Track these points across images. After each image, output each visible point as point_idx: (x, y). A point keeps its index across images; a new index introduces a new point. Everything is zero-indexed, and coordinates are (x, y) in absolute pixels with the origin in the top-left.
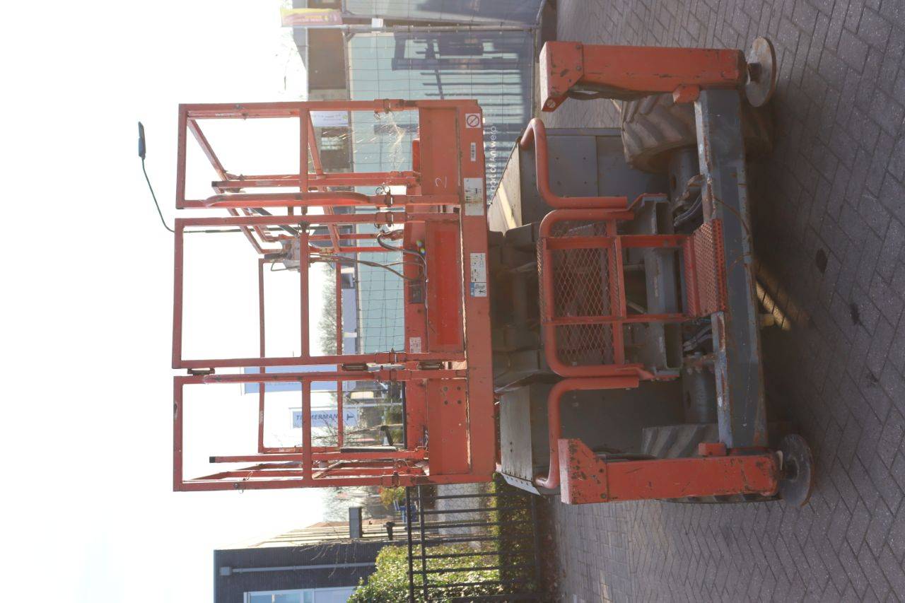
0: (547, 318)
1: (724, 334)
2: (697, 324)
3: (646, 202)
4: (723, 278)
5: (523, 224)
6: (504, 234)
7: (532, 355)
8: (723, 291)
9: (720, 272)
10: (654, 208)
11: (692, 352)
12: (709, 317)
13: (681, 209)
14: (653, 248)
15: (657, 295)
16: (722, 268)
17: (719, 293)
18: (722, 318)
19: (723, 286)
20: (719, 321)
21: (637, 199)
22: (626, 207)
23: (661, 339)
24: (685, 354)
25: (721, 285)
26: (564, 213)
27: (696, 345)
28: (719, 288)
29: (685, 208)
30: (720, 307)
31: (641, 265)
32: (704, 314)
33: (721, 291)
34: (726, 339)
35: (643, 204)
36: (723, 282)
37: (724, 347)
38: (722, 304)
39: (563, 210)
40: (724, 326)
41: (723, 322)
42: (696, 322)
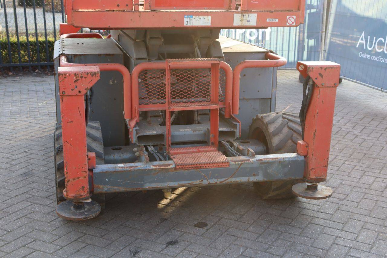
0: (171, 62)
1: (162, 168)
2: (165, 154)
3: (236, 125)
4: (195, 167)
5: (224, 53)
6: (217, 40)
7: (144, 55)
8: (188, 167)
9: (198, 166)
10: (232, 130)
11: (147, 150)
12: (170, 159)
13: (232, 145)
14: (209, 128)
15: (181, 130)
16: (200, 167)
17: (186, 165)
18: (171, 166)
19: (190, 168)
20: (170, 165)
21: (238, 120)
22: (232, 113)
23: (154, 133)
24: (146, 147)
25: (190, 166)
26: (231, 76)
27: (152, 152)
28: (189, 165)
29: (232, 147)
30: (178, 166)
31: (197, 122)
32: (172, 157)
33: (187, 166)
34: (158, 169)
35: (235, 123)
36: (193, 167)
37: (154, 168)
38: (179, 167)
39: (232, 76)
40: (167, 167)
41: (169, 167)
42: (165, 152)
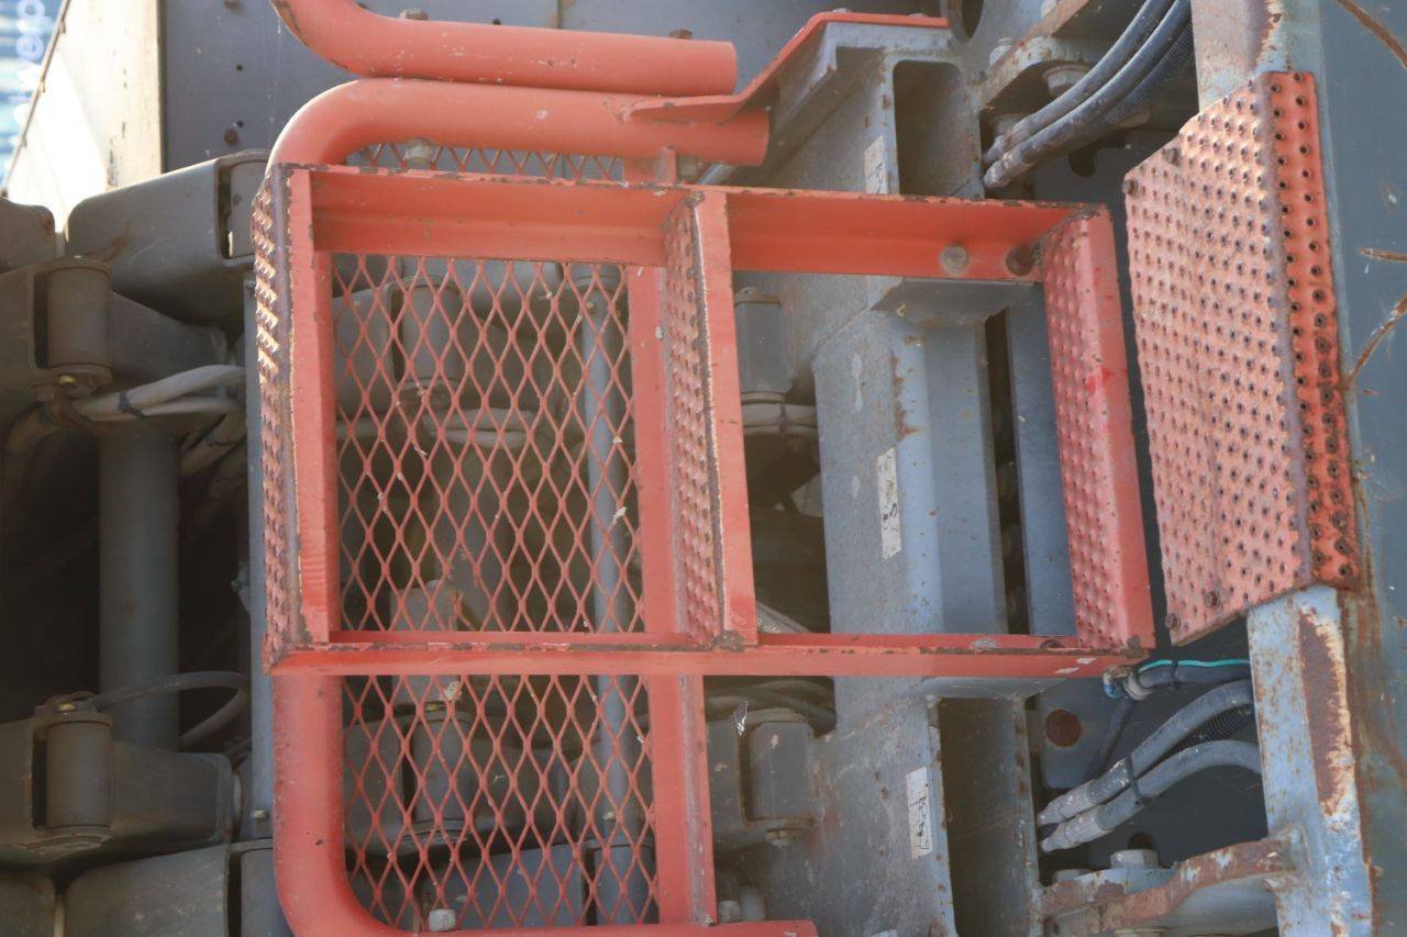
1: (1345, 719)
3: (842, 53)
4: (1327, 397)
6: (61, 225)
7: (201, 875)
8: (1332, 469)
9: (1313, 370)
10: (886, 88)
12: (1231, 637)
14: (878, 285)
15: (891, 542)
16: (1322, 346)
17: (1312, 481)
18: (1327, 625)
19: (1332, 446)
20: (1310, 642)
21: (802, 33)
22: (727, 91)
23: (921, 785)
25: (1320, 445)
27: (1126, 808)
28: (1310, 457)
30: (1320, 559)
31: (795, 411)
32: (1194, 622)
33: (1322, 470)
34: (1357, 749)
35: (827, 60)
36: (1328, 419)
37: (1348, 796)
38: (1328, 546)
39: (397, 85)
40: (1341, 670)
41: (1336, 648)
42: (1118, 683)
